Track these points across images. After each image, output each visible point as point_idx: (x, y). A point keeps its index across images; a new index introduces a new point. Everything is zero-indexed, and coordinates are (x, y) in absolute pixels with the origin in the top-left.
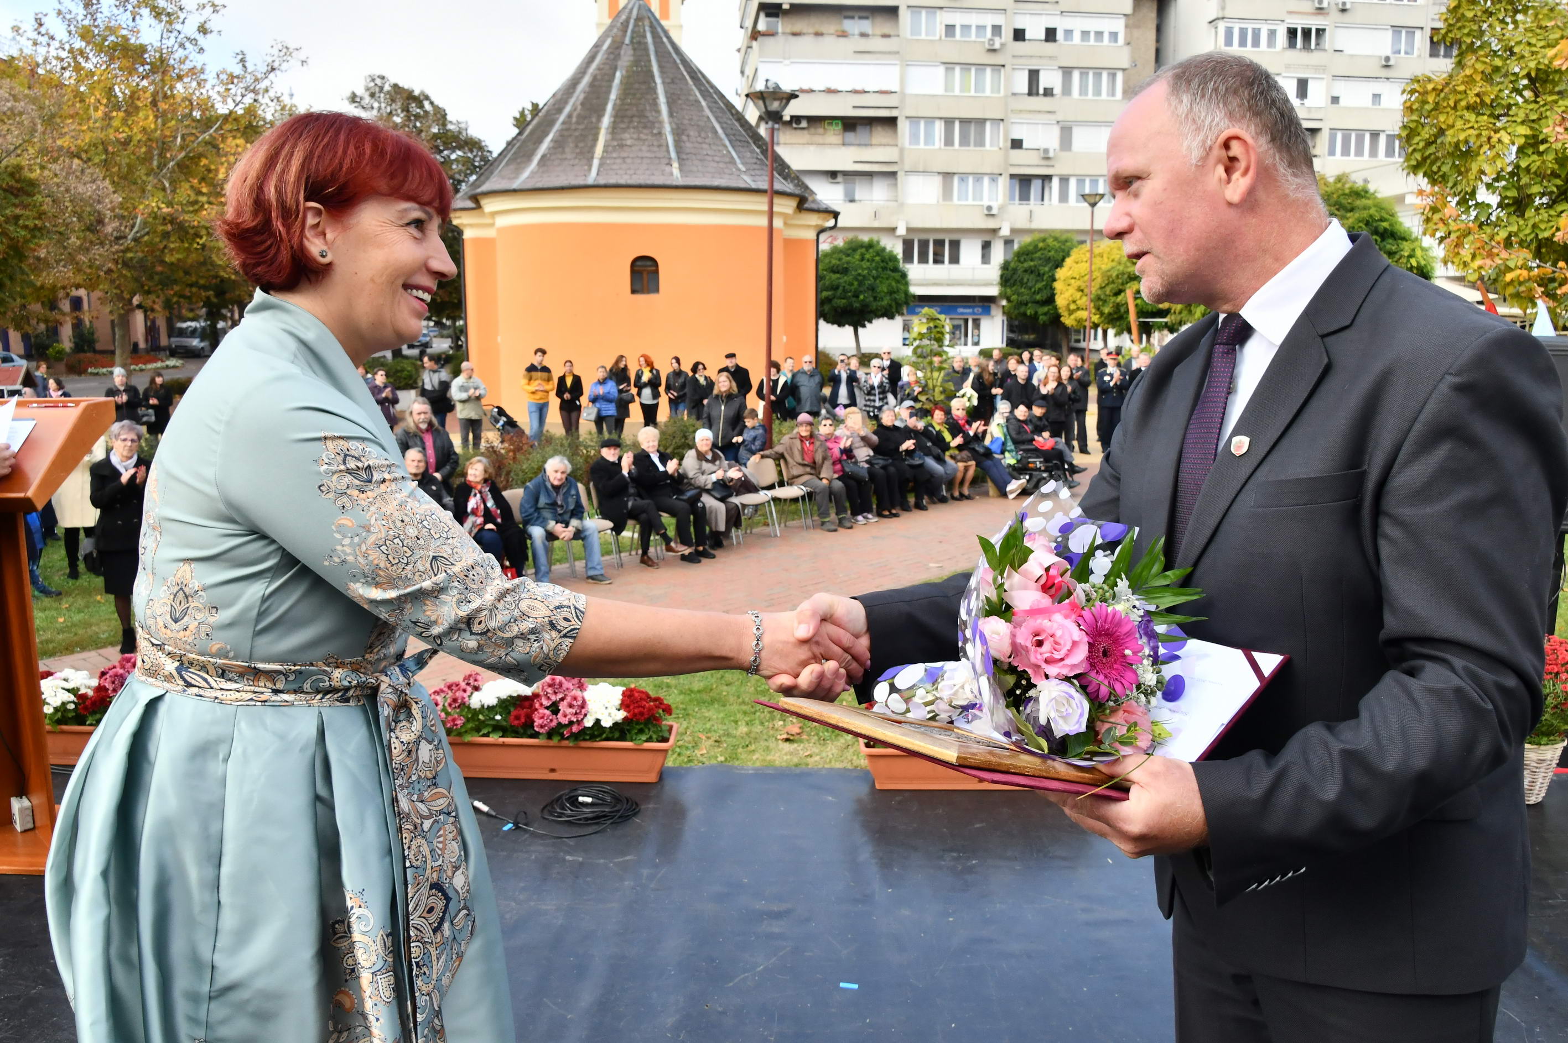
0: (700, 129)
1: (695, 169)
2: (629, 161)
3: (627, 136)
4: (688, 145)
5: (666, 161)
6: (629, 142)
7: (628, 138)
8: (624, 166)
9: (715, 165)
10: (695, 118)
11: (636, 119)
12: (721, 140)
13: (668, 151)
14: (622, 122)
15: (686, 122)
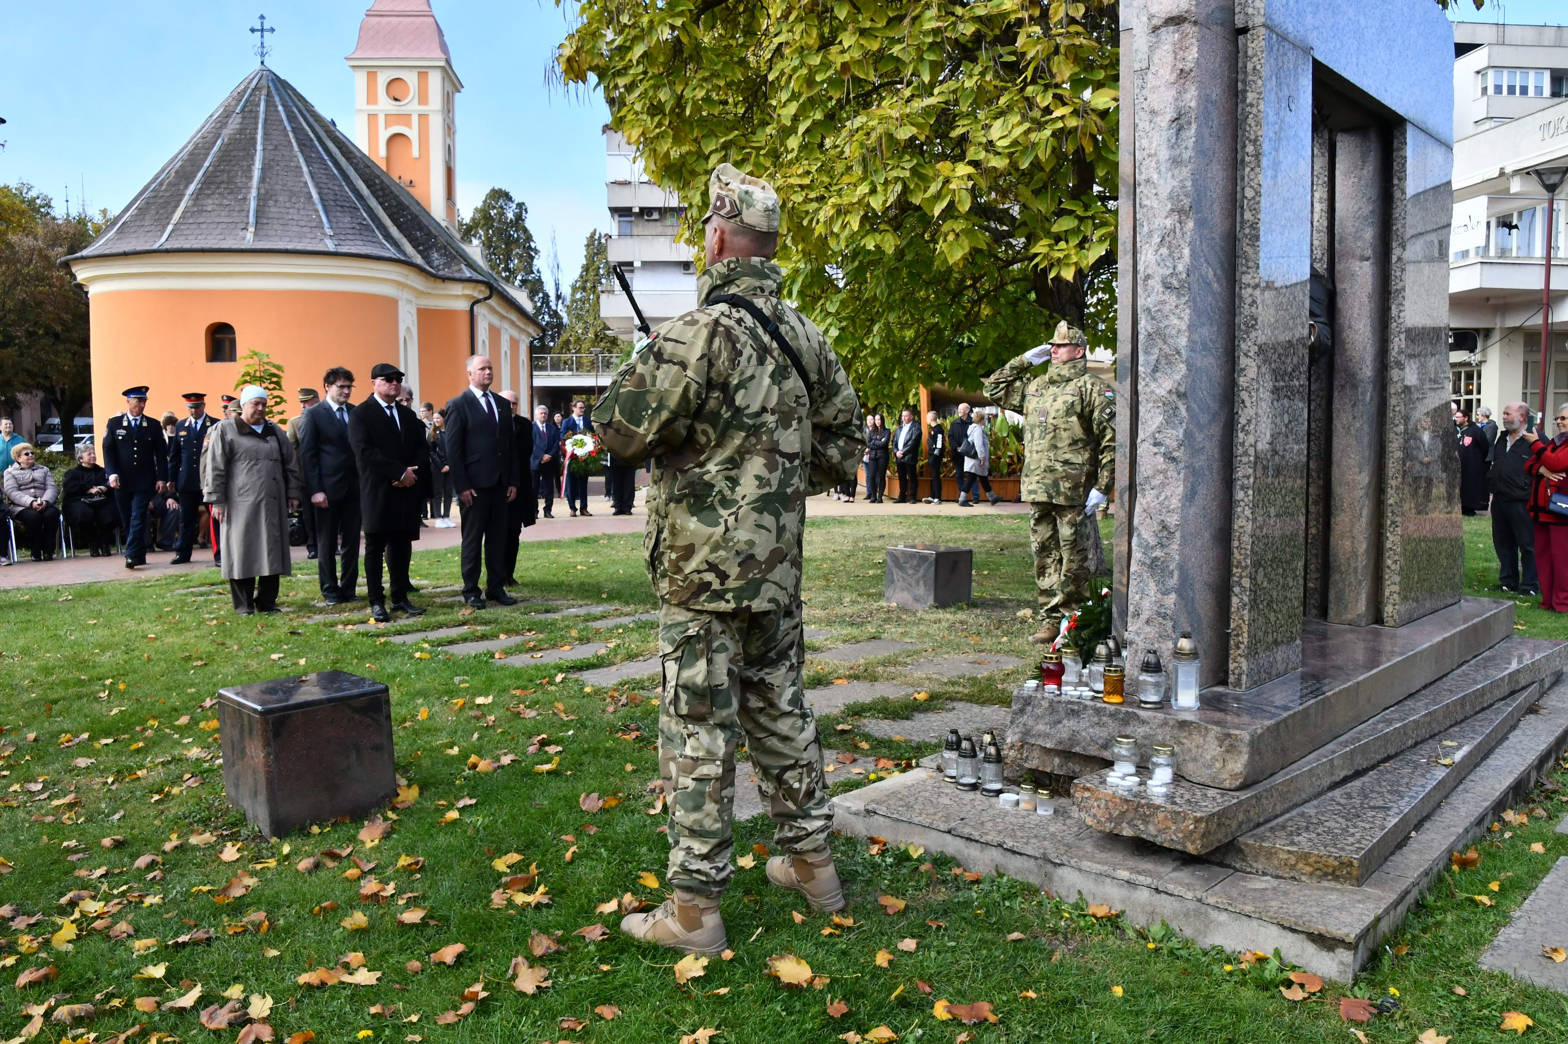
0: (292, 194)
1: (273, 233)
2: (204, 226)
3: (210, 201)
4: (272, 209)
5: (243, 226)
6: (209, 208)
7: (209, 204)
8: (198, 232)
9: (297, 229)
10: (290, 184)
11: (223, 186)
12: (314, 204)
13: (248, 217)
14: (209, 188)
15: (278, 187)
